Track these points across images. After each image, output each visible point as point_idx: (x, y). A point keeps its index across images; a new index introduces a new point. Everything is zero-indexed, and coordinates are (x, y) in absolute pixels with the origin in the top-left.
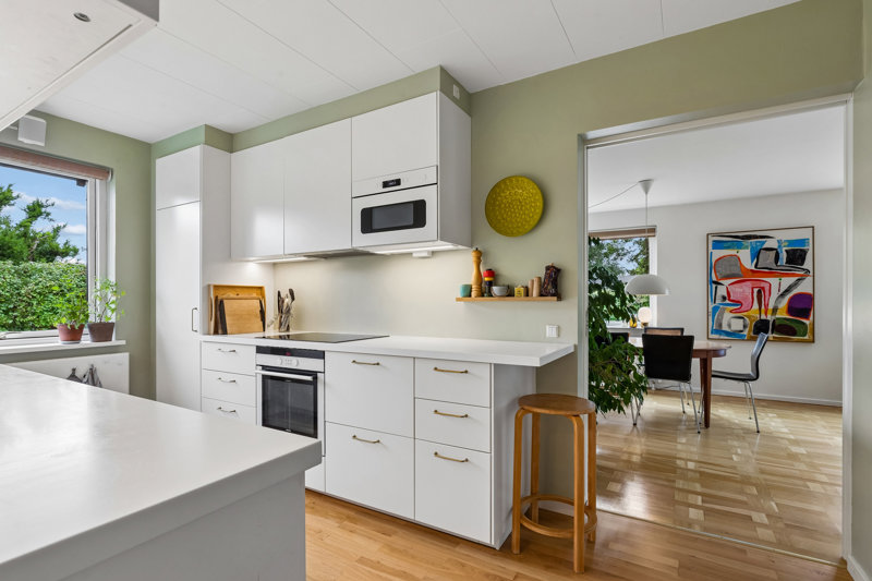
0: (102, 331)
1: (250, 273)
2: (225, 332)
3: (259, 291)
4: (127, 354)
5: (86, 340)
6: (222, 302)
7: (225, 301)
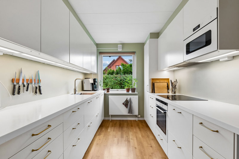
0: (133, 90)
1: (165, 74)
2: (154, 93)
3: (168, 80)
4: (138, 96)
5: (130, 92)
6: (154, 83)
7: (155, 83)
